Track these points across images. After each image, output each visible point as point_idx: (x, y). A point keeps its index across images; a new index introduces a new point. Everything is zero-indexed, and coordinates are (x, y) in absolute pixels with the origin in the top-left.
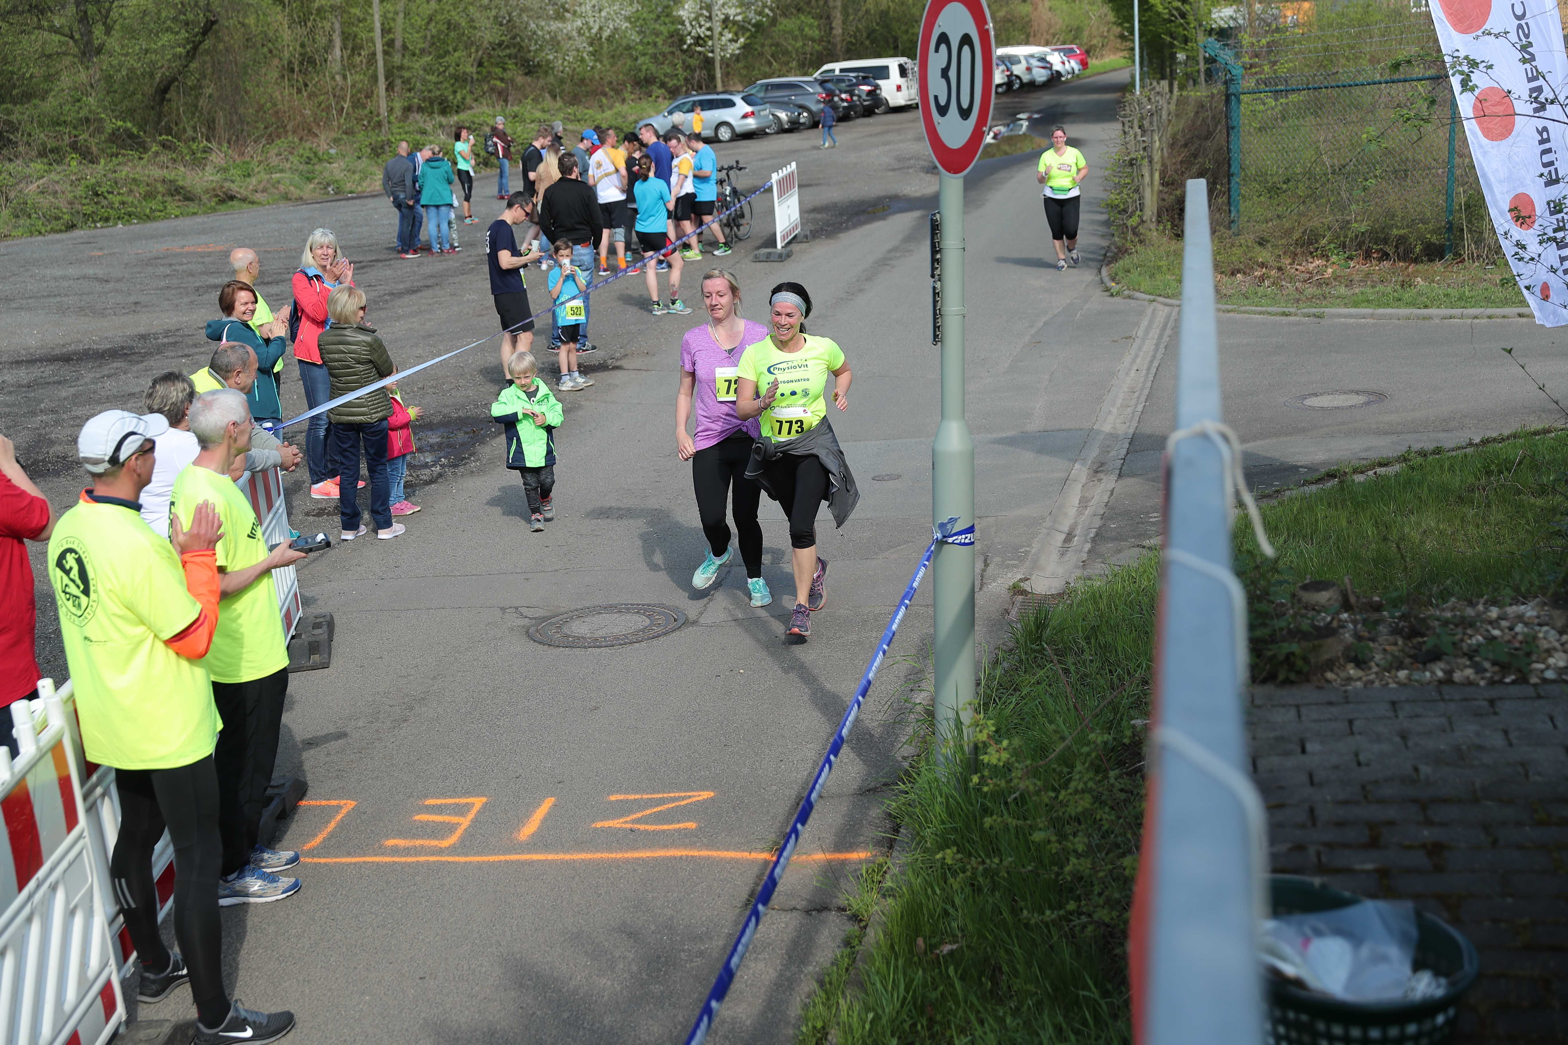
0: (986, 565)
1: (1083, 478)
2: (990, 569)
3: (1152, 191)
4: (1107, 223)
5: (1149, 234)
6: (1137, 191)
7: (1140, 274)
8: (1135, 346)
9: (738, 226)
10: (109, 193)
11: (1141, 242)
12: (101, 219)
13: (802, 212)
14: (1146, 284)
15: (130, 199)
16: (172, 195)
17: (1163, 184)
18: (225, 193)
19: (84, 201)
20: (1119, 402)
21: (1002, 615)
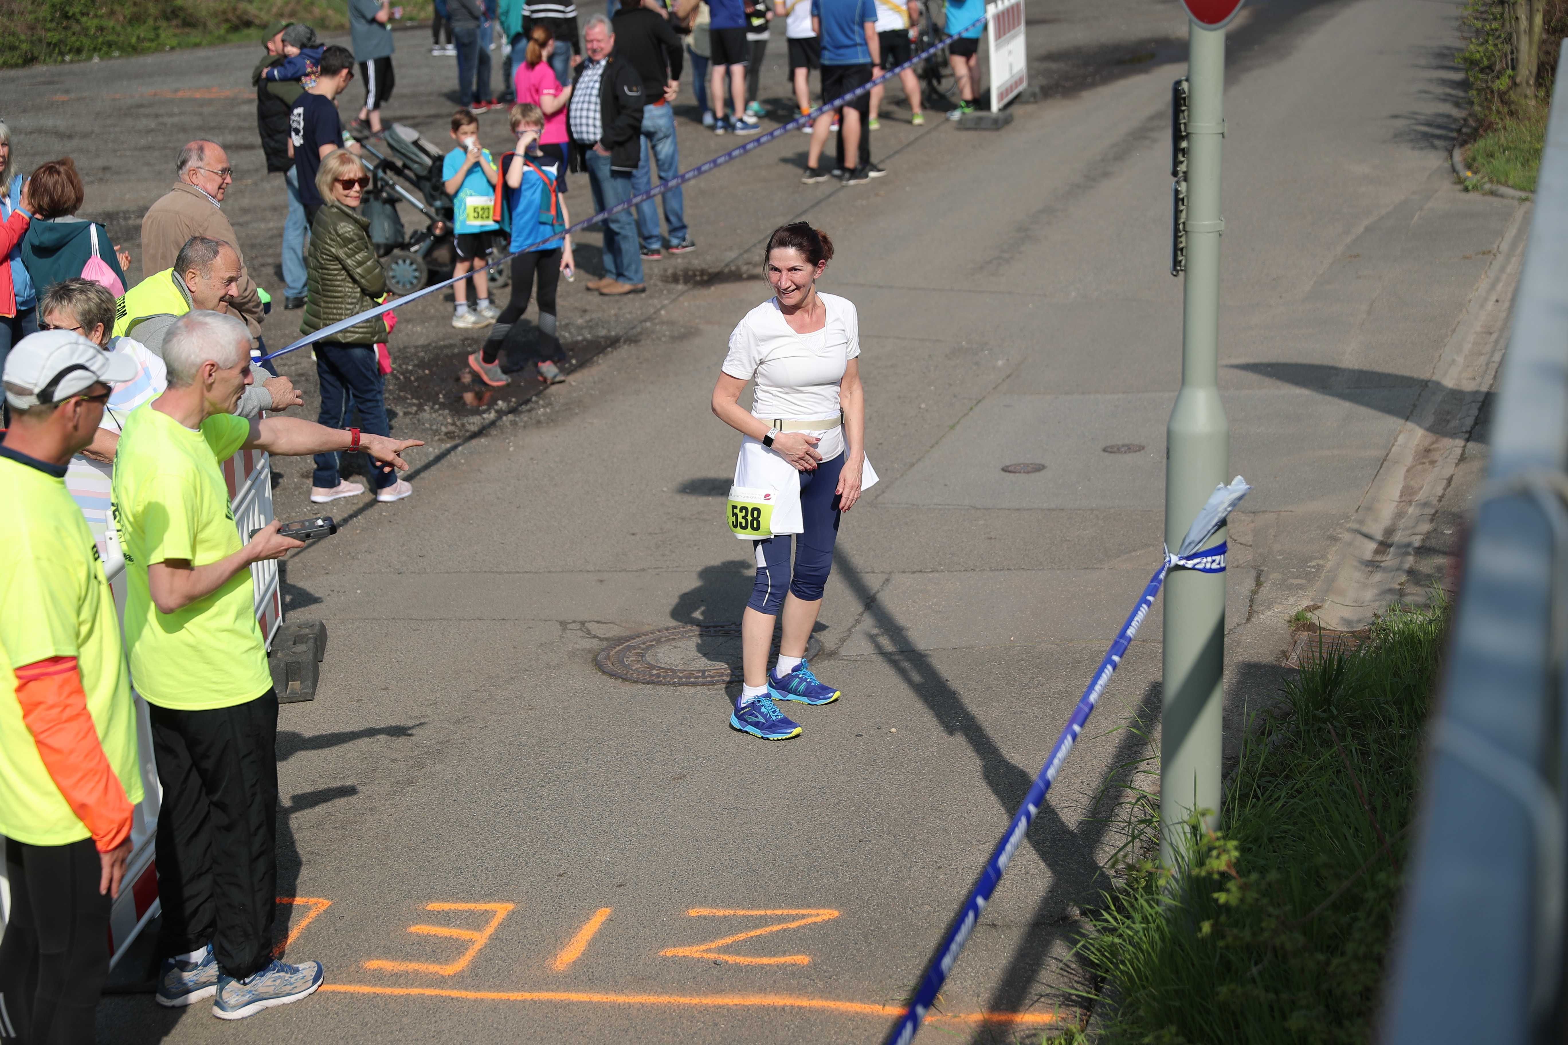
0: (1259, 583)
1: (1409, 460)
2: (1265, 590)
3: (1531, 41)
4: (1465, 85)
5: (1523, 101)
6: (1508, 40)
7: (1508, 161)
8: (1496, 265)
9: (939, 78)
10: (83, 14)
11: (1511, 113)
12: (70, 51)
13: (1032, 58)
14: (1516, 174)
15: (110, 23)
16: (168, 19)
17: (1548, 31)
18: (238, 17)
19: (49, 25)
20: (1467, 347)
21: (1278, 659)
